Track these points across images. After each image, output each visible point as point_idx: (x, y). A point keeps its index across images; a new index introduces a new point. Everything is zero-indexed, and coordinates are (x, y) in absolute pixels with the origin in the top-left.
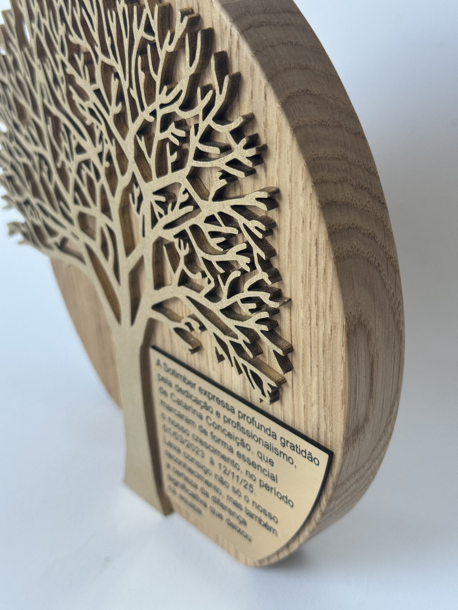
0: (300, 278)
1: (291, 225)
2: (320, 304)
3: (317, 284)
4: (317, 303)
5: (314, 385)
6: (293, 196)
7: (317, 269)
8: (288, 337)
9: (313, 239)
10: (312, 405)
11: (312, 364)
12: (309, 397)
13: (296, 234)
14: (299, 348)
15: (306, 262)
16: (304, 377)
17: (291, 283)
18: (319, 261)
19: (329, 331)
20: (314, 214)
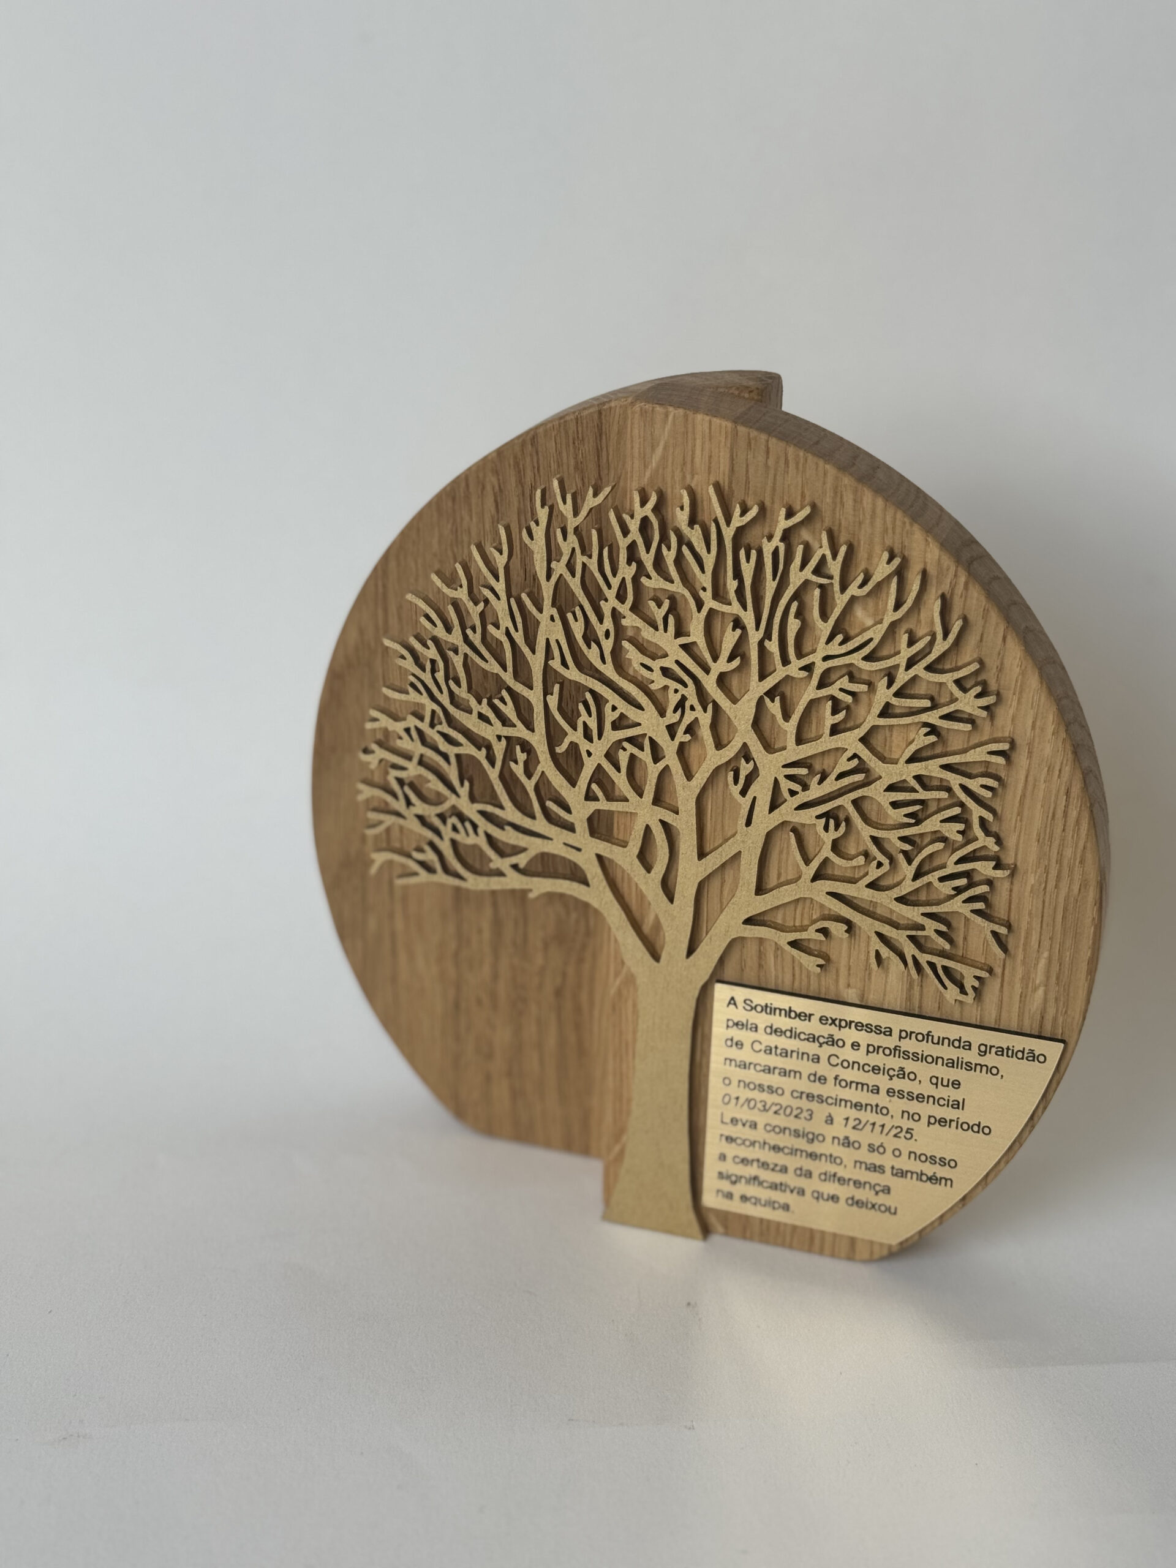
0: (1035, 836)
1: (1027, 777)
2: (1065, 862)
3: (1063, 839)
4: (1059, 862)
5: (1043, 963)
6: (1036, 744)
7: (1065, 822)
8: (1003, 912)
9: (1063, 788)
10: (1035, 989)
11: (1042, 937)
12: (1031, 980)
13: (1034, 786)
14: (1022, 923)
15: (1048, 816)
16: (1024, 958)
17: (1017, 846)
18: (1070, 811)
19: (1076, 891)
20: (1067, 760)
